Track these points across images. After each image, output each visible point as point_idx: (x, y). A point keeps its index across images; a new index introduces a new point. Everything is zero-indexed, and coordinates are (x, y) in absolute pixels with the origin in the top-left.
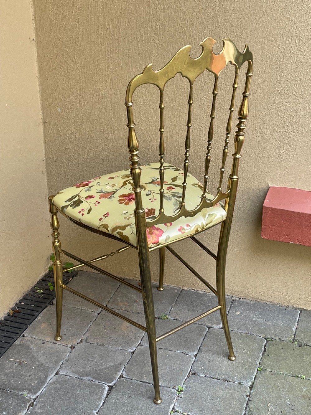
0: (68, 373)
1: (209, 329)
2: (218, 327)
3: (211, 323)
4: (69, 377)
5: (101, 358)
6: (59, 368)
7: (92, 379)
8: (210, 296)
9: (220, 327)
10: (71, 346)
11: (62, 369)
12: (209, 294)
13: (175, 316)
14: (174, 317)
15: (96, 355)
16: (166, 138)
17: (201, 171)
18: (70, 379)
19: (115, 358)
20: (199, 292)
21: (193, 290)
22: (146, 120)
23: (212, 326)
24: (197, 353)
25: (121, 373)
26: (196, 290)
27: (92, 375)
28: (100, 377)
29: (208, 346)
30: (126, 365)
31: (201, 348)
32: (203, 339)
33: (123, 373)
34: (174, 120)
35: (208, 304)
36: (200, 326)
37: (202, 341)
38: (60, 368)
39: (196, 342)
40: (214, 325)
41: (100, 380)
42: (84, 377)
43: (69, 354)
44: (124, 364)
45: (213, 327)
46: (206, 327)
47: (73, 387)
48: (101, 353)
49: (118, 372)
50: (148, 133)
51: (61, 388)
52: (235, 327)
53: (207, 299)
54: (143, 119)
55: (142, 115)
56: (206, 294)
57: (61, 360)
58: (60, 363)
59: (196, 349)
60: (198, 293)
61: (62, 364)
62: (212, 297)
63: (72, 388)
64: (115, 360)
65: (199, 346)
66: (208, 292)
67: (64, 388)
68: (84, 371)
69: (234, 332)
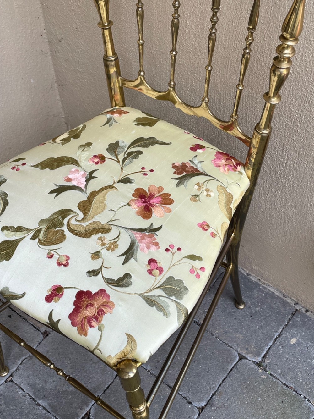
0: (22, 384)
1: (240, 359)
2: (254, 360)
3: (247, 349)
4: (21, 391)
5: (73, 370)
6: (14, 369)
7: (47, 407)
8: (263, 292)
9: (257, 361)
10: (44, 330)
11: (18, 372)
12: (264, 287)
13: (200, 318)
14: (198, 319)
15: (69, 362)
16: (225, 68)
17: (278, 140)
18: (21, 396)
19: (91, 376)
20: (251, 278)
21: (243, 272)
22: (193, 27)
23: (246, 356)
24: (206, 405)
25: (90, 408)
26: (247, 272)
27: (51, 400)
28: (60, 409)
29: (225, 398)
30: (100, 395)
31: (214, 396)
32: (223, 378)
33: (91, 410)
34: (242, 44)
35: (257, 307)
36: (228, 350)
37: (220, 382)
38: (16, 370)
39: (211, 383)
40: (249, 355)
41: (58, 414)
42: (40, 399)
43: (36, 346)
44: (99, 392)
45: (247, 359)
46: (237, 354)
47: (19, 414)
48: (77, 359)
49: (85, 406)
50: (196, 49)
51: (4, 411)
52: (279, 369)
53: (258, 297)
54: (188, 22)
55: (187, 15)
56: (259, 285)
57: (23, 355)
58: (19, 360)
59: (206, 396)
60: (249, 280)
61: (21, 364)
62: (267, 293)
63: (17, 415)
64: (89, 380)
65: (213, 392)
66: (264, 283)
67: (8, 411)
68: (43, 387)
69: (273, 381)
